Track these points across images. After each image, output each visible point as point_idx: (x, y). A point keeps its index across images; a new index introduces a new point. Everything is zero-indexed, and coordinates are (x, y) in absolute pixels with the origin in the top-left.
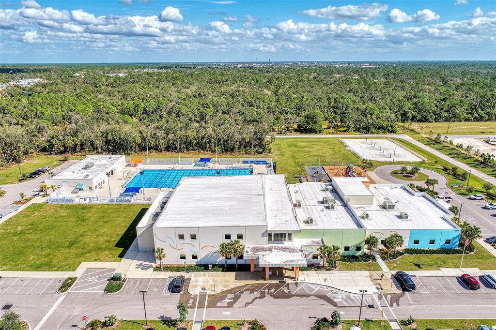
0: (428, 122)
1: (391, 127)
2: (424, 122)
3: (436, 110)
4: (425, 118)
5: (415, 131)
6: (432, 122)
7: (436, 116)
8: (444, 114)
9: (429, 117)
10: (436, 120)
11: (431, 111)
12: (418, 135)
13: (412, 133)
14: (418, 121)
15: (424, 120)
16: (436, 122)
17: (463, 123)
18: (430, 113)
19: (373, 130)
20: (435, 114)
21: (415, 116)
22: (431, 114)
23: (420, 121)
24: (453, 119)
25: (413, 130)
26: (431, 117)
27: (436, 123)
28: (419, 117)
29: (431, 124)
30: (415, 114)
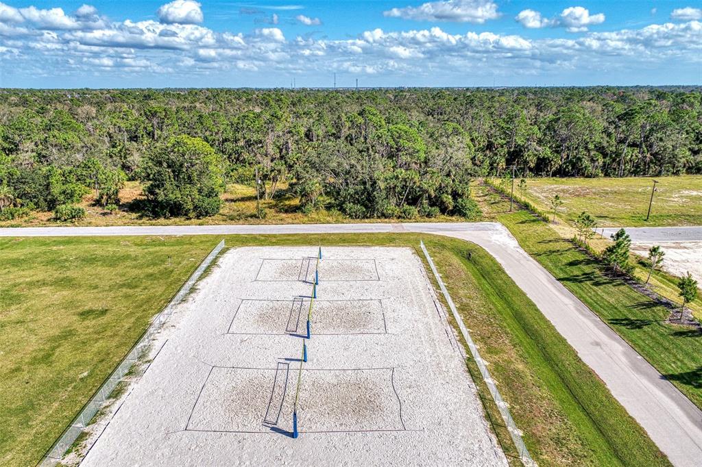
0: (583, 175)
1: (455, 195)
2: (573, 176)
3: (605, 144)
4: (574, 165)
5: (533, 211)
6: (596, 176)
7: (608, 160)
8: (628, 153)
9: (586, 162)
10: (607, 172)
11: (591, 146)
12: (539, 228)
13: (524, 216)
14: (554, 175)
15: (572, 169)
16: (607, 175)
17: (684, 179)
18: (589, 151)
19: (391, 206)
20: (605, 155)
21: (544, 159)
22: (592, 153)
23: (561, 173)
24: (654, 168)
25: (526, 206)
26: (593, 161)
27: (607, 181)
28: (557, 162)
29: (594, 181)
30: (546, 152)
